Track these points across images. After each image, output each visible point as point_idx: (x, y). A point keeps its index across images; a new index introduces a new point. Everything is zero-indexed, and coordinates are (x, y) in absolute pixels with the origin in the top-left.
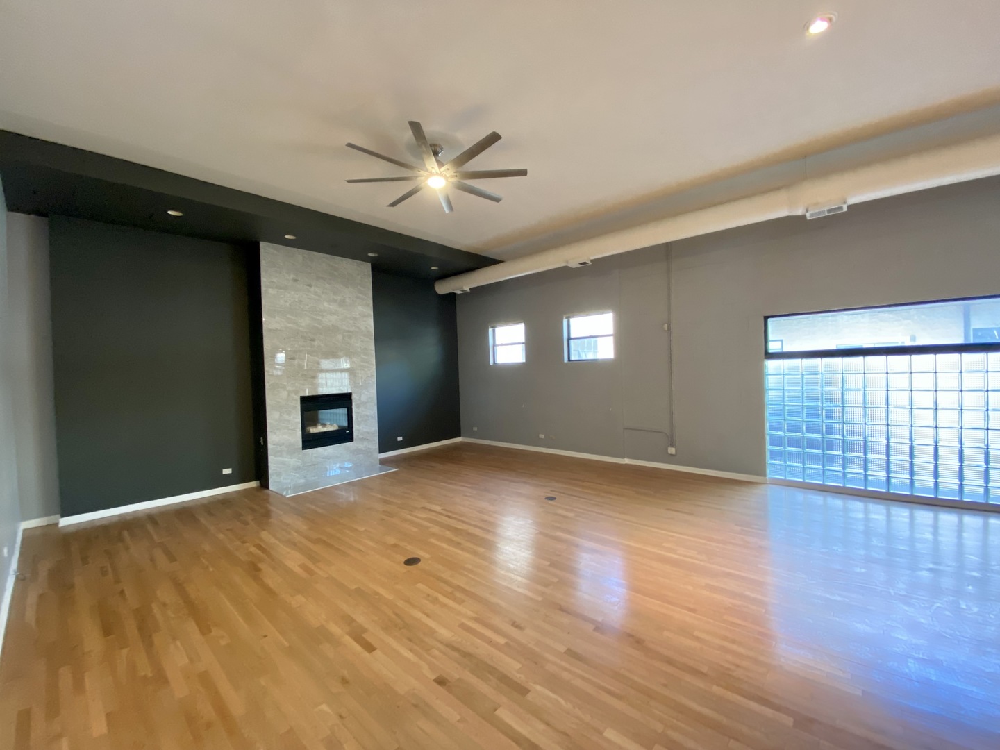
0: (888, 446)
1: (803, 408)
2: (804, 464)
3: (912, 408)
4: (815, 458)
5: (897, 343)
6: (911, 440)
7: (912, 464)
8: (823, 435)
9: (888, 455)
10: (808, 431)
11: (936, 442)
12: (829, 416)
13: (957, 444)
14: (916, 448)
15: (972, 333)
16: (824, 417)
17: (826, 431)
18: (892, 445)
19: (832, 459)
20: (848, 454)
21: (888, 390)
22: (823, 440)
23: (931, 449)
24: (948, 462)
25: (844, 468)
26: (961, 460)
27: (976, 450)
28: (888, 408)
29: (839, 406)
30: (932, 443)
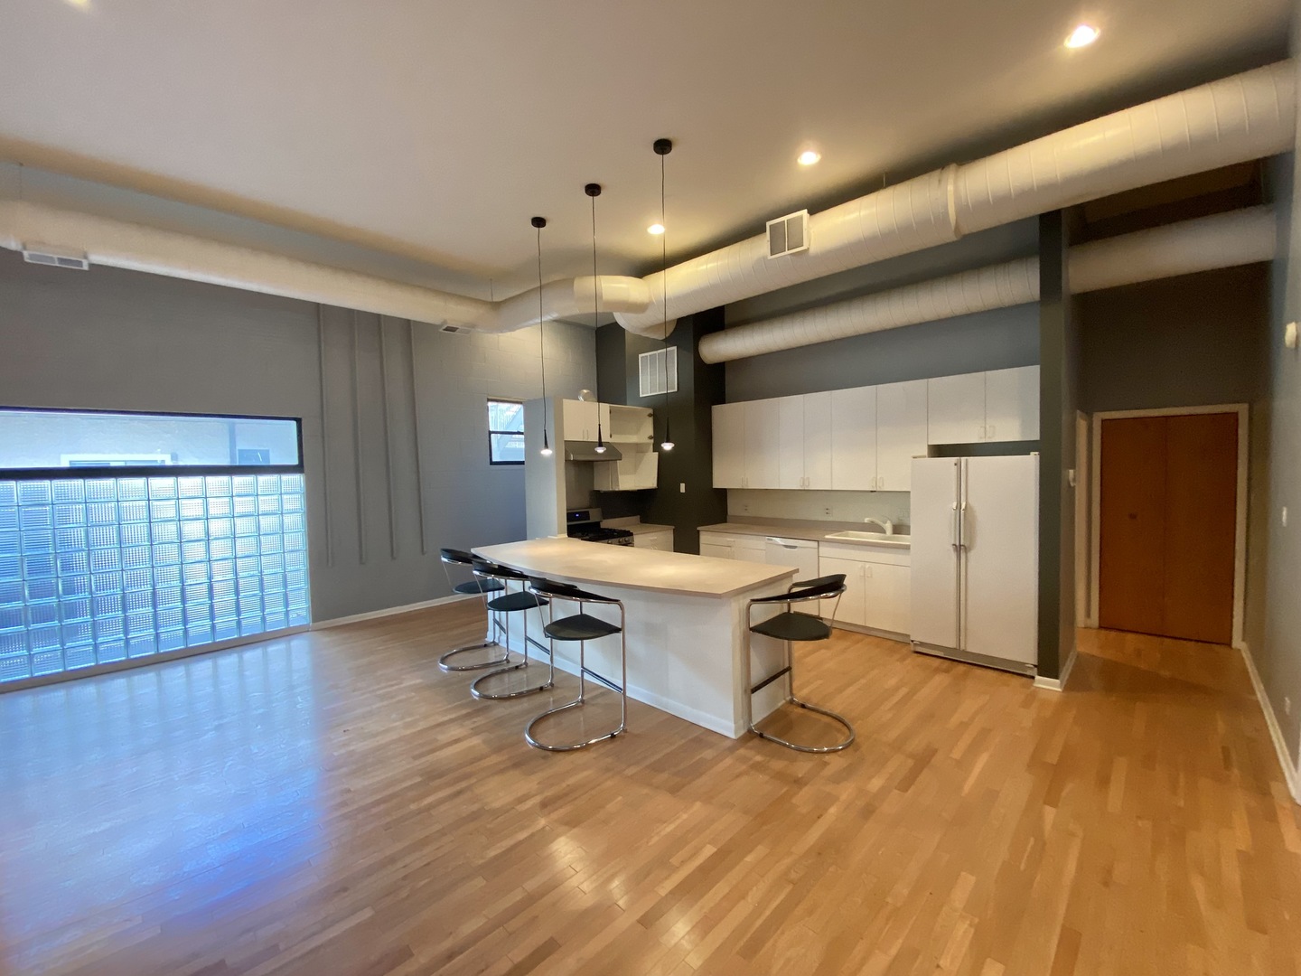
0: (154, 594)
1: (22, 561)
2: (29, 649)
3: (181, 542)
4: (47, 636)
5: (156, 461)
6: (182, 581)
7: (184, 611)
8: (58, 597)
9: (155, 606)
10: (32, 596)
11: (210, 578)
12: (66, 567)
13: (231, 576)
14: (188, 590)
15: (237, 452)
16: (59, 569)
17: (63, 590)
18: (159, 592)
19: (74, 631)
20: (100, 617)
21: (150, 522)
22: (59, 605)
23: (205, 588)
24: (224, 600)
25: (95, 638)
26: (237, 593)
27: (250, 579)
28: (152, 545)
29: (84, 550)
30: (205, 579)
